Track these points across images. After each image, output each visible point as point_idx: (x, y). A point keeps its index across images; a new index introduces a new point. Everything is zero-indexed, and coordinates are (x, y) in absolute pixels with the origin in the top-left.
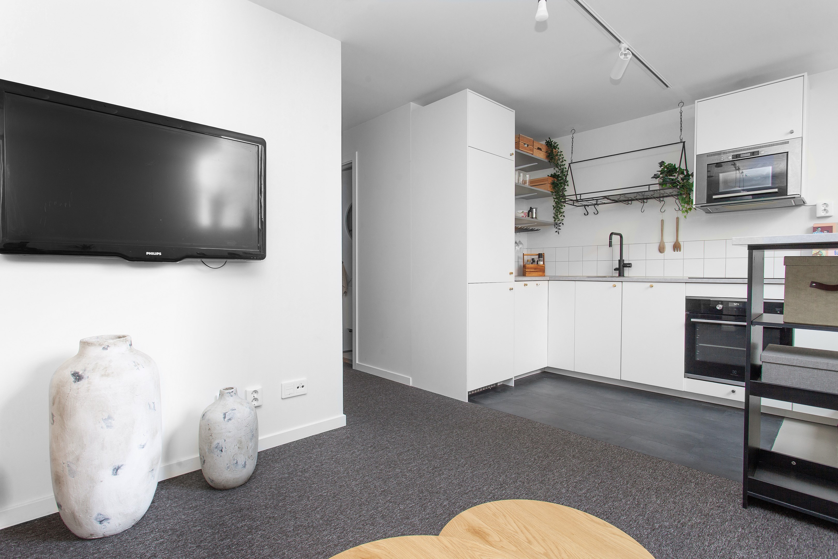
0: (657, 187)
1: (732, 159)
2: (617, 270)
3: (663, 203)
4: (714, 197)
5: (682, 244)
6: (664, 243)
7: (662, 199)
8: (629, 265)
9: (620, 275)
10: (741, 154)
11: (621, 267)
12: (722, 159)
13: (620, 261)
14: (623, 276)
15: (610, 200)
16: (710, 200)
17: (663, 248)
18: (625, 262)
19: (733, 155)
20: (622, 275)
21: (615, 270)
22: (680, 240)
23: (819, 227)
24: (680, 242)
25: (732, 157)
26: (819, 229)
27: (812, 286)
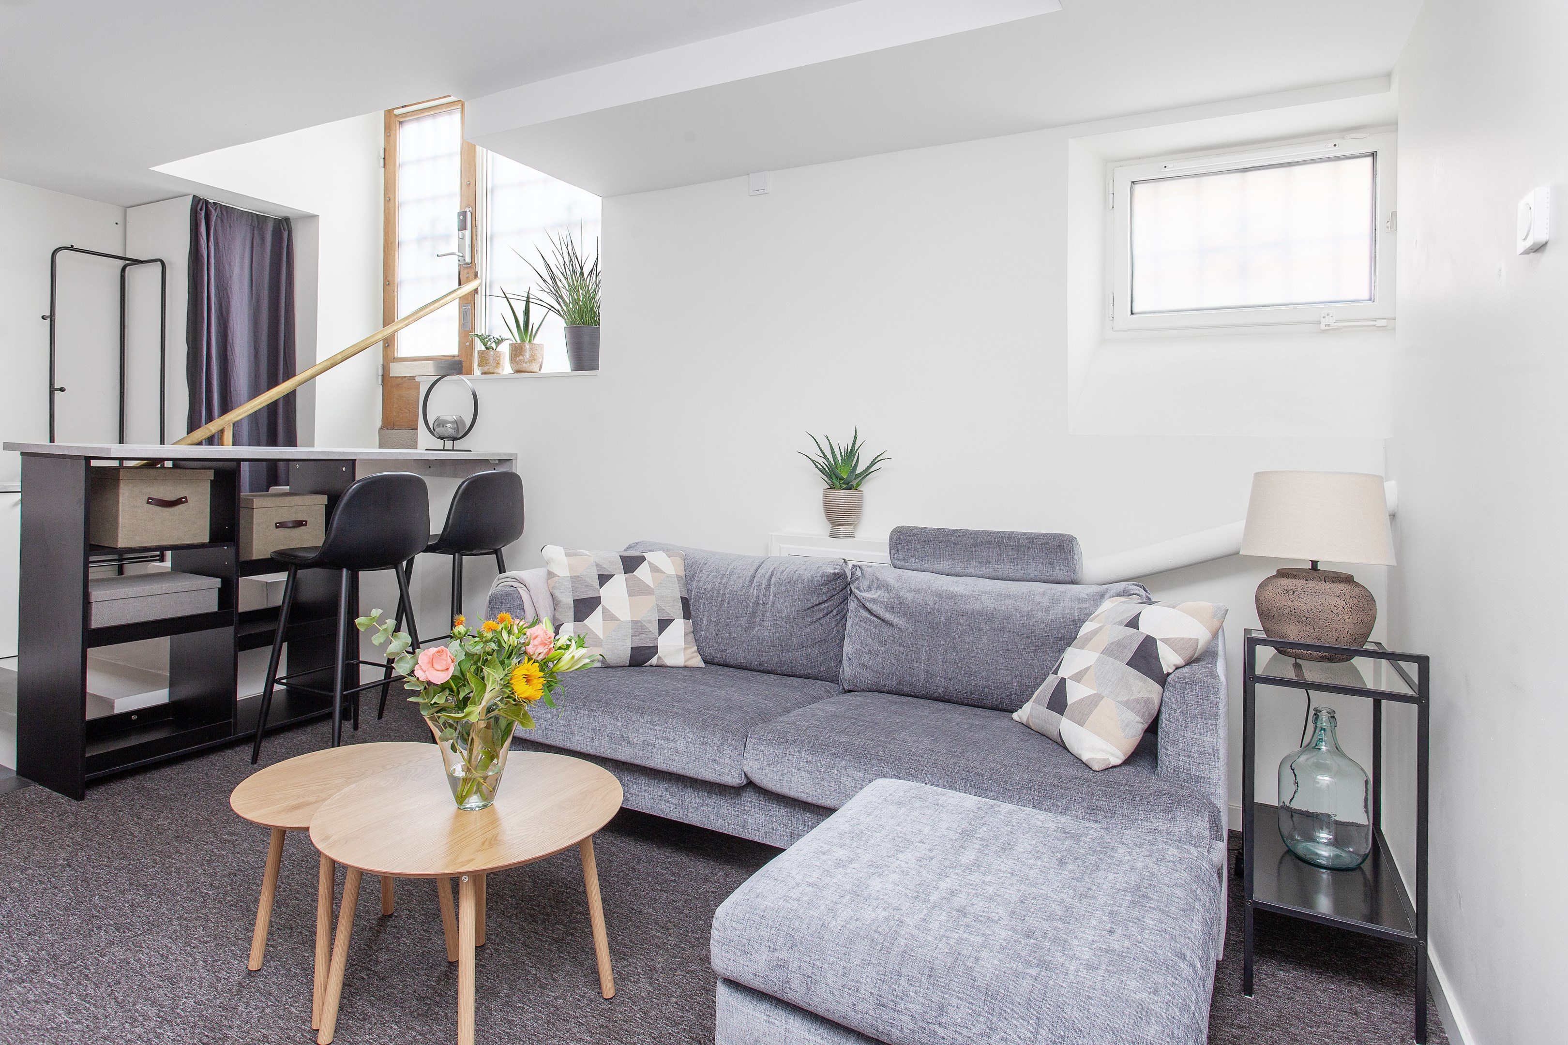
27: (148, 503)
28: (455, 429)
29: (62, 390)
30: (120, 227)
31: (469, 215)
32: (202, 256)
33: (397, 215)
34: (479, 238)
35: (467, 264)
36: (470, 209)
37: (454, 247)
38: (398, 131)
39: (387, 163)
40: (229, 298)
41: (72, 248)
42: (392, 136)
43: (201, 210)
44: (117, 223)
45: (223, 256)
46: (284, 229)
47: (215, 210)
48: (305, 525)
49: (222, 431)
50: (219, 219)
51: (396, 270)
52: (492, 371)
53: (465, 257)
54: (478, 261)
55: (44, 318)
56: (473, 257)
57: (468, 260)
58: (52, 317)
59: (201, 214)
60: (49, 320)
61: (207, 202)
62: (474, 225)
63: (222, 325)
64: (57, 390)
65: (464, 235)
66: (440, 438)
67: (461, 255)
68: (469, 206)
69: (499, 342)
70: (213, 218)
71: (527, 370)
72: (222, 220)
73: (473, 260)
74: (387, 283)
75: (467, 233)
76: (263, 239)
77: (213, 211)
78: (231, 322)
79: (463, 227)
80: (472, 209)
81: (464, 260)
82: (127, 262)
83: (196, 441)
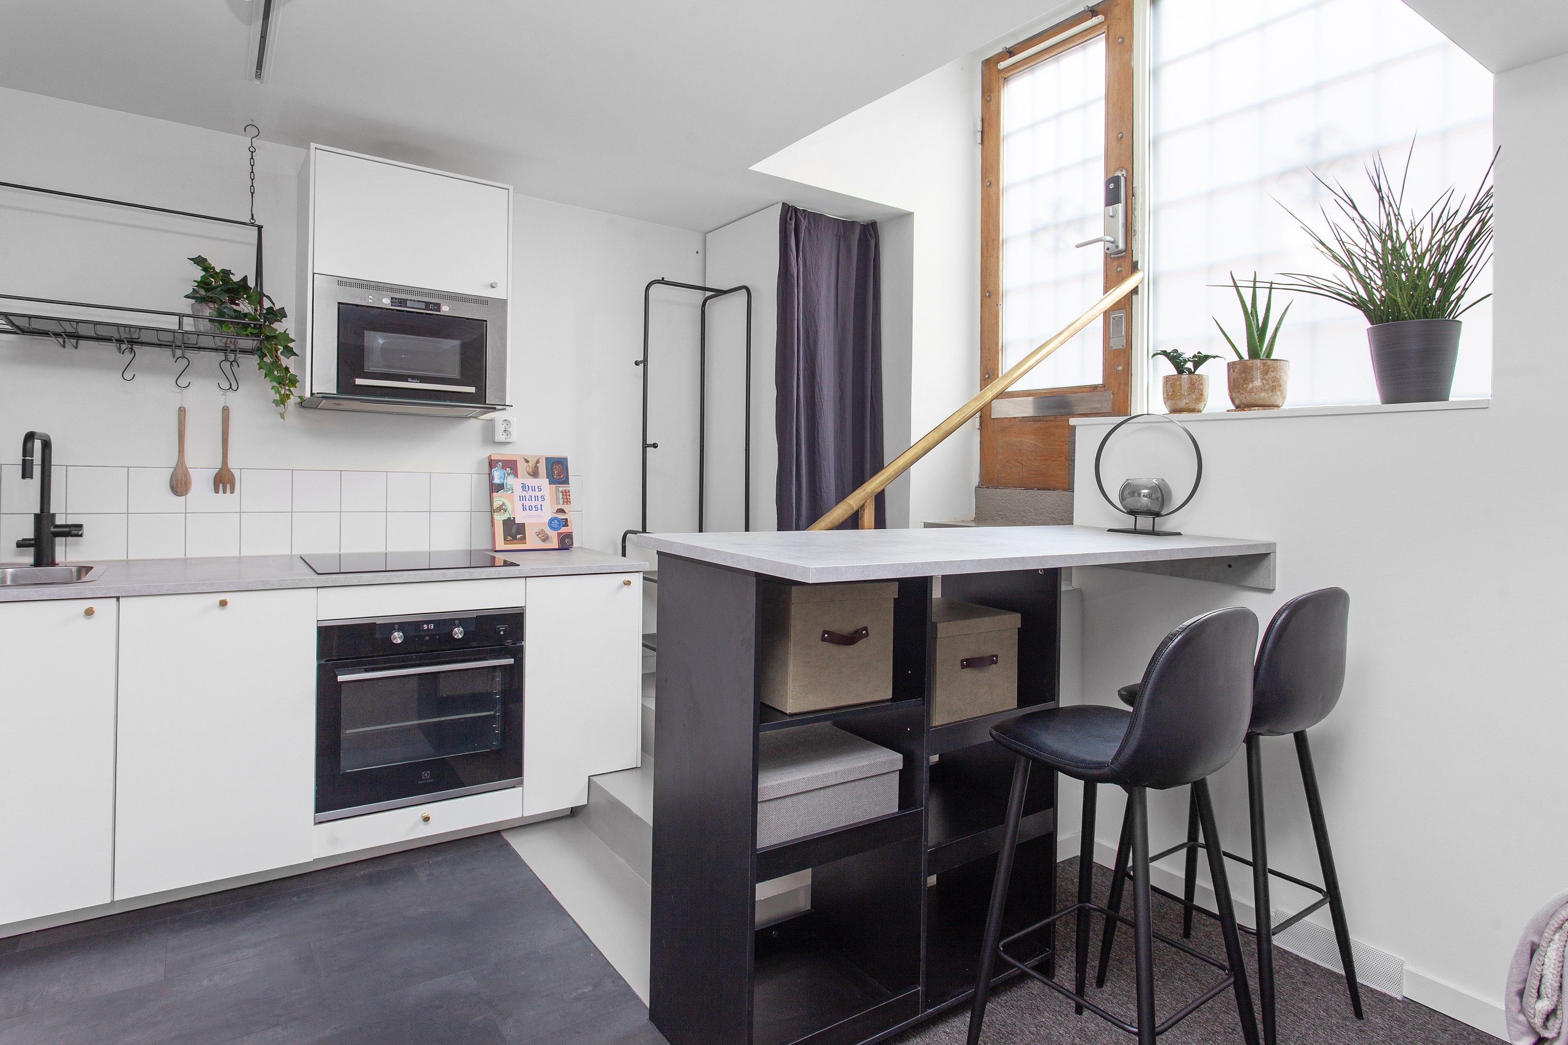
0: (204, 326)
1: (392, 305)
2: (32, 547)
3: (183, 363)
4: (359, 381)
5: (236, 473)
6: (187, 468)
7: (179, 352)
8: (73, 531)
9: (38, 563)
10: (408, 300)
11: (45, 537)
12: (370, 299)
13: (38, 518)
14: (53, 564)
15: (13, 324)
16: (345, 386)
17: (186, 483)
18: (59, 521)
19: (392, 298)
20: (50, 560)
21: (22, 544)
22: (232, 464)
23: (500, 461)
24: (231, 470)
25: (392, 302)
26: (500, 463)
27: (824, 639)
28: (1157, 499)
29: (655, 446)
30: (700, 257)
31: (1122, 179)
32: (793, 277)
33: (1001, 203)
34: (1138, 213)
35: (1120, 252)
36: (1124, 172)
37: (1097, 229)
38: (1002, 91)
39: (985, 137)
40: (816, 326)
41: (662, 282)
42: (993, 100)
43: (791, 219)
44: (697, 252)
45: (810, 275)
46: (871, 236)
47: (804, 218)
48: (996, 662)
49: (862, 507)
50: (806, 230)
51: (1000, 276)
52: (1191, 406)
53: (1118, 243)
54: (1136, 246)
55: (637, 363)
56: (1129, 241)
57: (1121, 246)
58: (645, 361)
59: (791, 224)
60: (642, 365)
61: (796, 210)
62: (1131, 194)
63: (809, 362)
64: (650, 446)
65: (1115, 211)
66: (1132, 512)
67: (1112, 239)
68: (1120, 168)
69: (1200, 360)
70: (803, 228)
71: (1267, 403)
72: (809, 231)
73: (1129, 245)
74: (987, 295)
75: (1120, 207)
76: (849, 250)
77: (803, 220)
78: (819, 357)
79: (1112, 198)
80: (1127, 172)
81: (1117, 247)
82: (708, 294)
83: (836, 523)
